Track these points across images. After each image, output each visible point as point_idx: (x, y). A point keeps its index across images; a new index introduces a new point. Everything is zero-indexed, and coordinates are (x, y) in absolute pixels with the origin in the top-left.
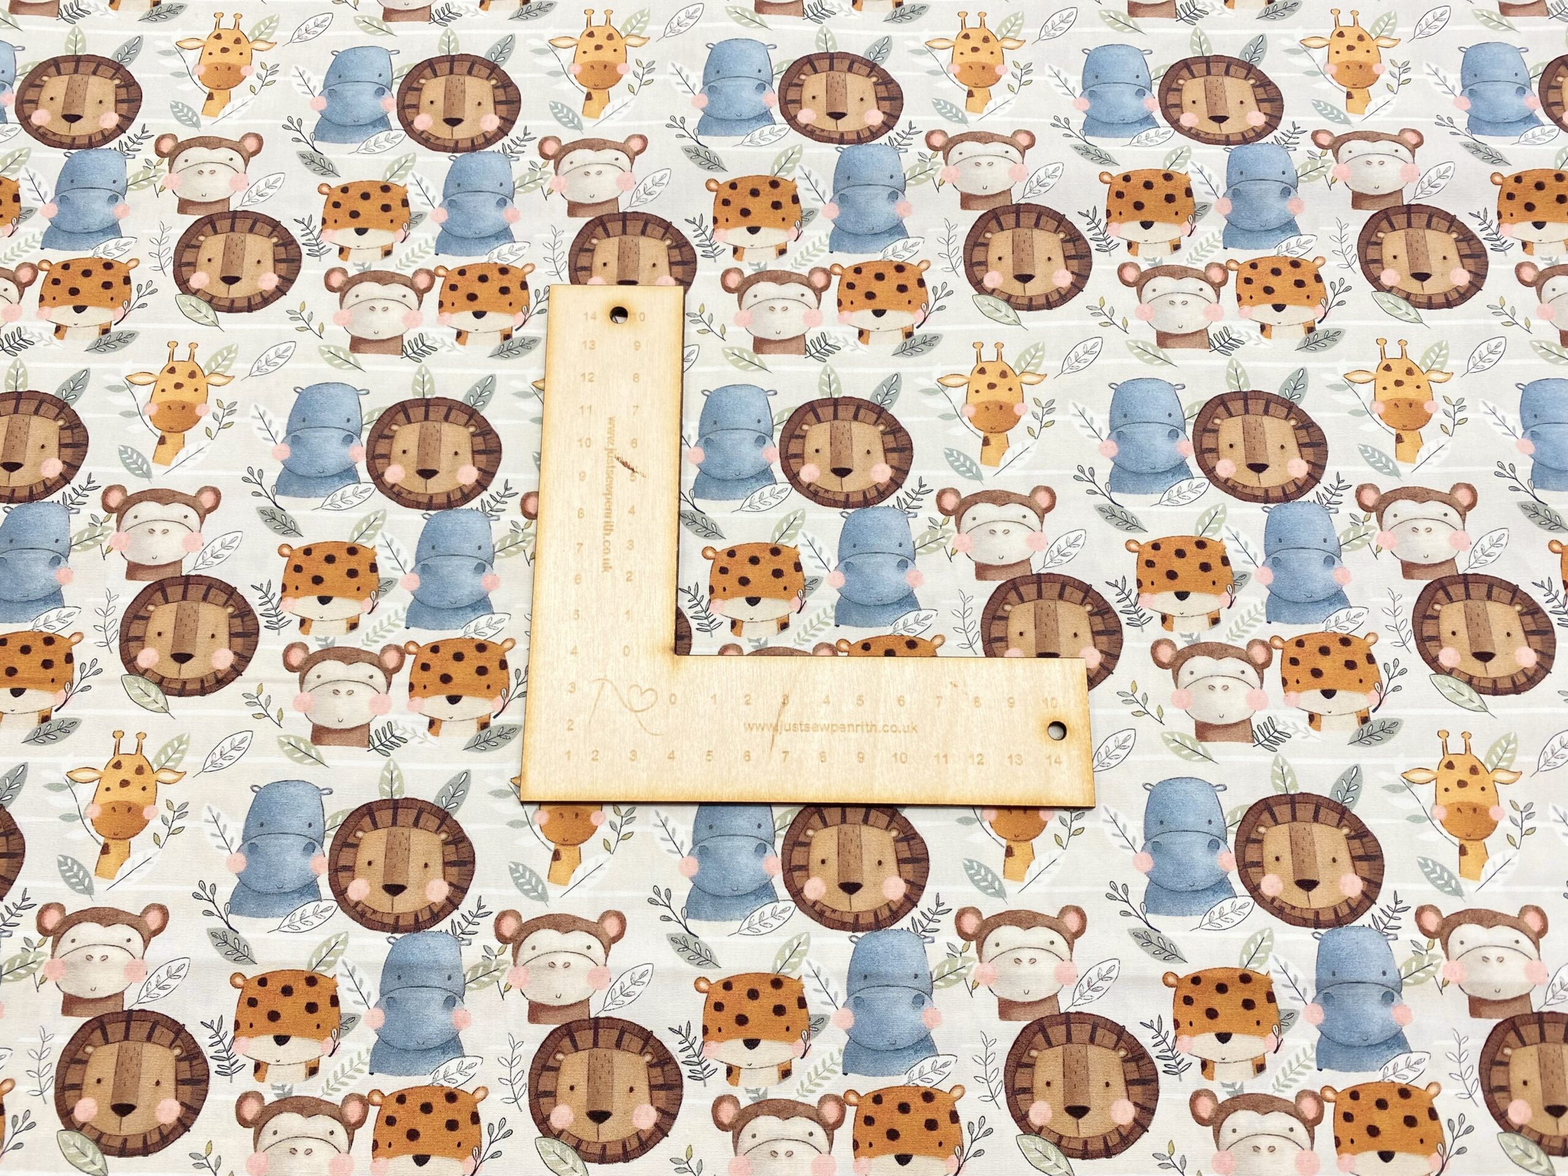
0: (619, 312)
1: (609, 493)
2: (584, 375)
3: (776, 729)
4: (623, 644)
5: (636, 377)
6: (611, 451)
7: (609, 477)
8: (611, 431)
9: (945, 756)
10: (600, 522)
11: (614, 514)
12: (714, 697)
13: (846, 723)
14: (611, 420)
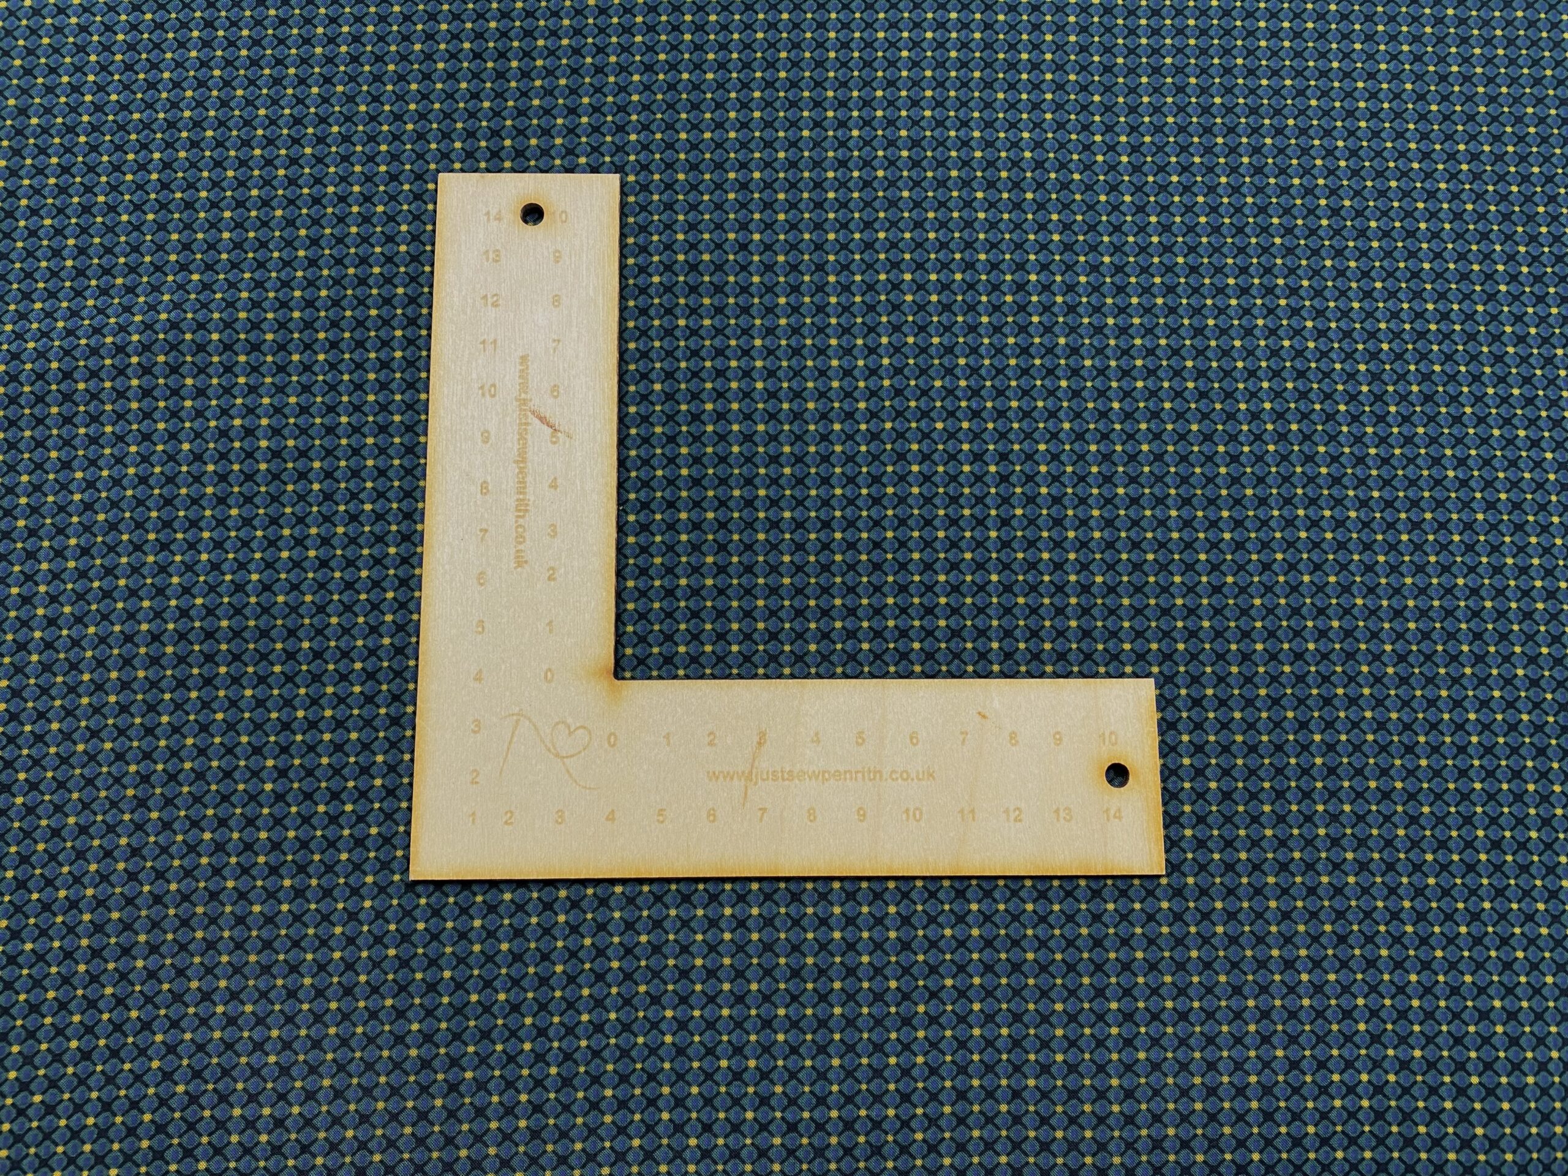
0: (533, 213)
1: (522, 459)
2: (485, 297)
3: (749, 778)
4: (545, 667)
5: (556, 301)
6: (524, 402)
7: (522, 437)
8: (523, 374)
9: (973, 811)
10: (511, 502)
11: (530, 490)
12: (667, 737)
13: (842, 769)
14: (524, 359)
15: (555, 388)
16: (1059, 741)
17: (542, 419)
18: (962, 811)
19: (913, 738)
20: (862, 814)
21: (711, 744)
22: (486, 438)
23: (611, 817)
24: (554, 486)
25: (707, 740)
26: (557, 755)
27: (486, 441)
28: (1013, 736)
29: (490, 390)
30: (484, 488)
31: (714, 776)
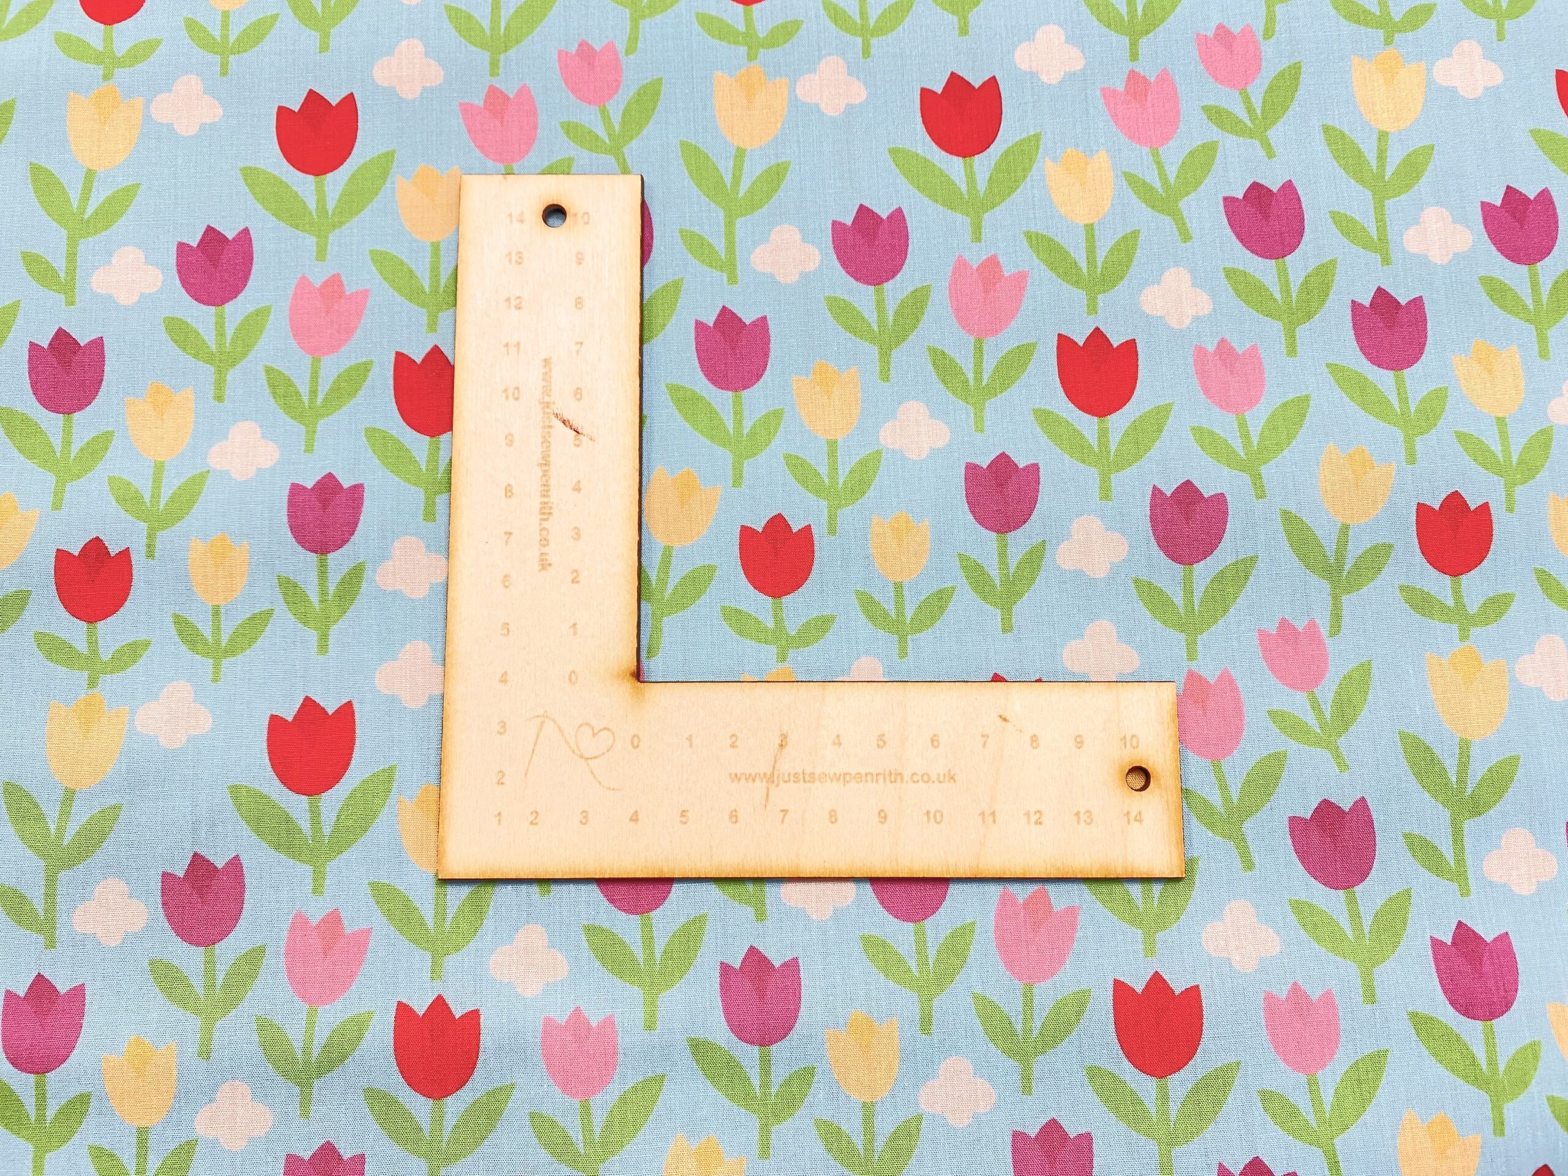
1: (545, 463)
2: (508, 300)
3: (771, 780)
4: (569, 669)
5: (579, 302)
6: (547, 405)
7: (546, 442)
8: (547, 377)
9: (993, 814)
10: (535, 503)
11: (553, 493)
12: (690, 738)
13: (863, 772)
14: (547, 362)
15: (578, 393)
16: (1079, 742)
17: (564, 422)
18: (983, 814)
19: (934, 741)
20: (883, 816)
21: (733, 746)
22: (510, 440)
23: (635, 818)
24: (577, 489)
25: (729, 742)
26: (581, 756)
27: (510, 443)
28: (1034, 739)
29: (514, 394)
30: (508, 491)
31: (736, 778)
